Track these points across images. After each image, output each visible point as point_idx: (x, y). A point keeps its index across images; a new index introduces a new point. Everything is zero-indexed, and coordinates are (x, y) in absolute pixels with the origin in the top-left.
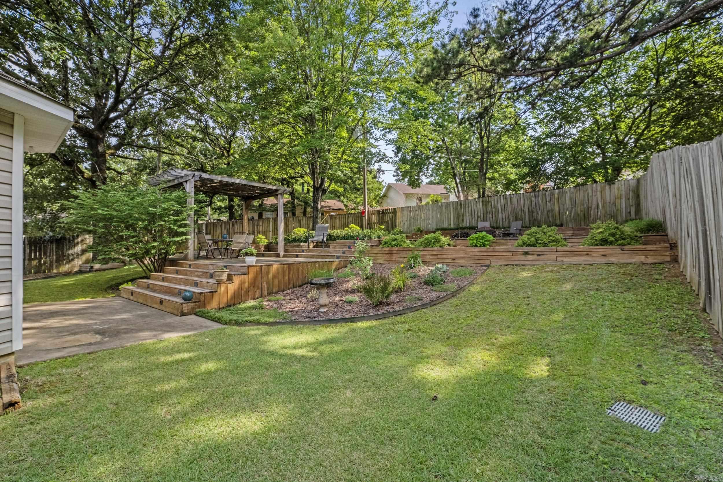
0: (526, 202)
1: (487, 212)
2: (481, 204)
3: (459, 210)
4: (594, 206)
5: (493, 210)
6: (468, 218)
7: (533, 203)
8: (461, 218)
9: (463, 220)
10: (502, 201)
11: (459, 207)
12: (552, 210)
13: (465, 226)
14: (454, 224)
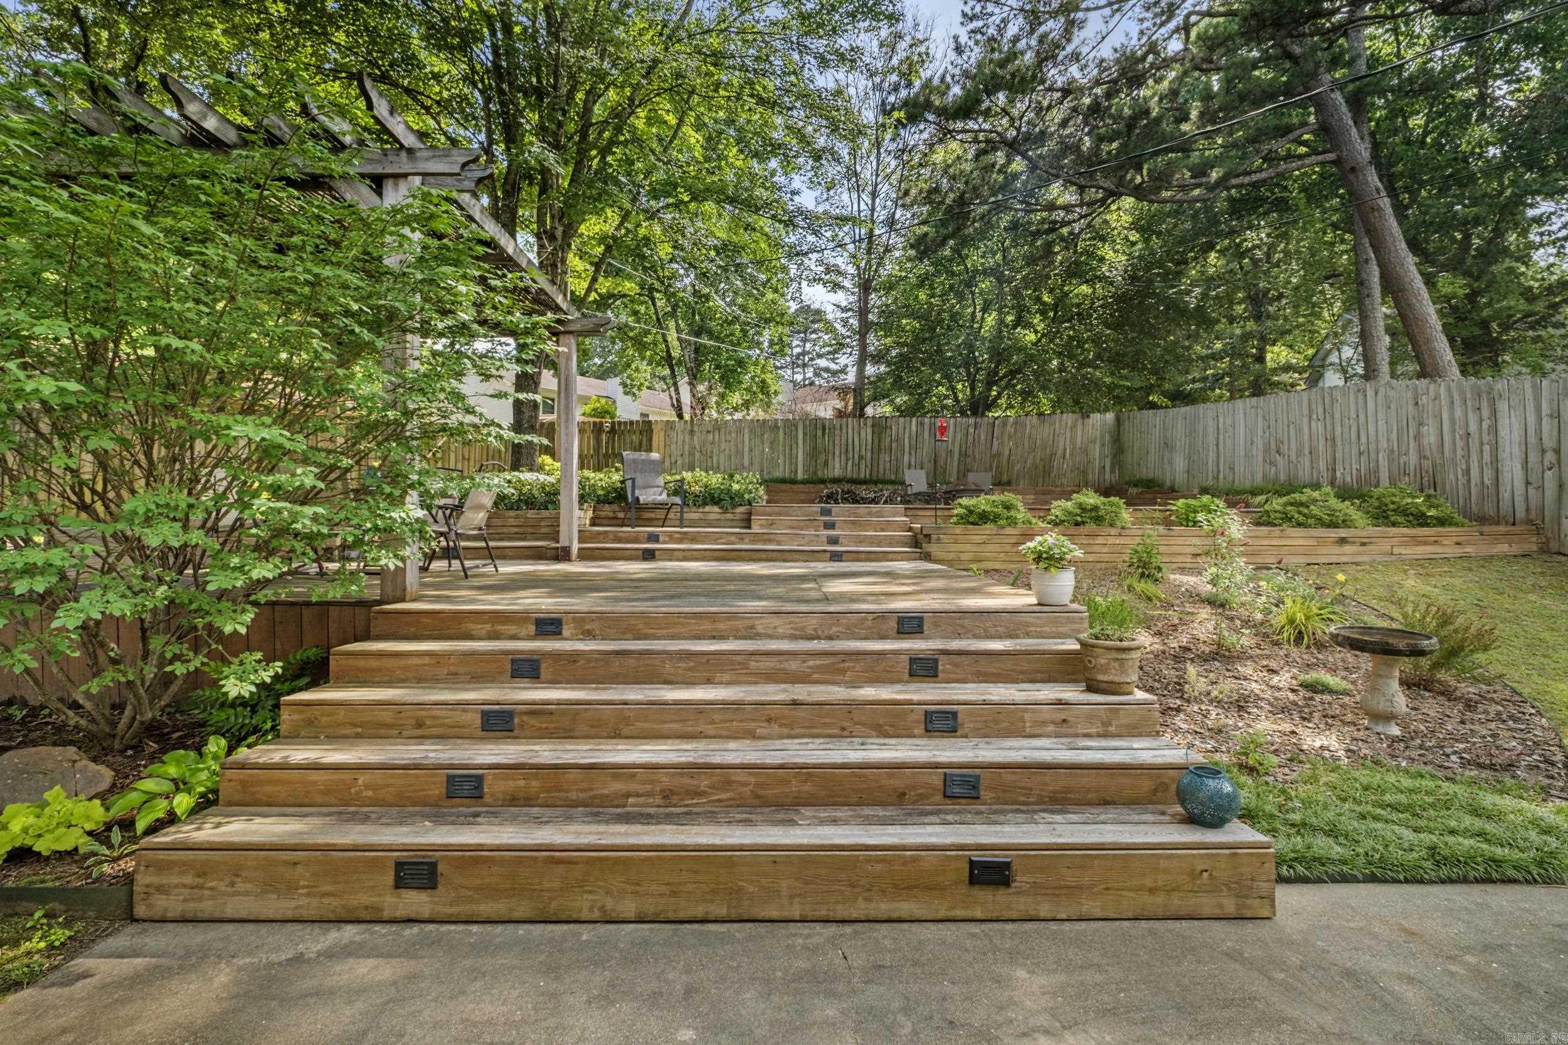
0: (959, 436)
1: (880, 450)
2: (869, 431)
3: (819, 441)
4: (1060, 452)
5: (894, 445)
6: (837, 459)
7: (971, 438)
8: (822, 457)
9: (826, 463)
10: (914, 428)
11: (819, 433)
12: (999, 454)
13: (831, 476)
14: (805, 471)
